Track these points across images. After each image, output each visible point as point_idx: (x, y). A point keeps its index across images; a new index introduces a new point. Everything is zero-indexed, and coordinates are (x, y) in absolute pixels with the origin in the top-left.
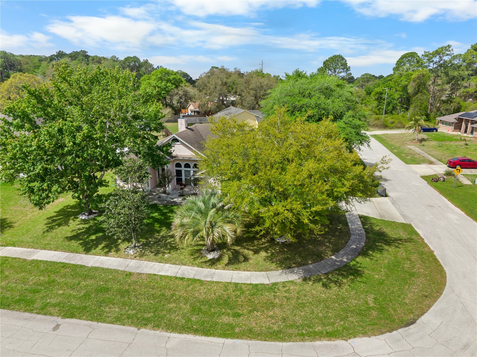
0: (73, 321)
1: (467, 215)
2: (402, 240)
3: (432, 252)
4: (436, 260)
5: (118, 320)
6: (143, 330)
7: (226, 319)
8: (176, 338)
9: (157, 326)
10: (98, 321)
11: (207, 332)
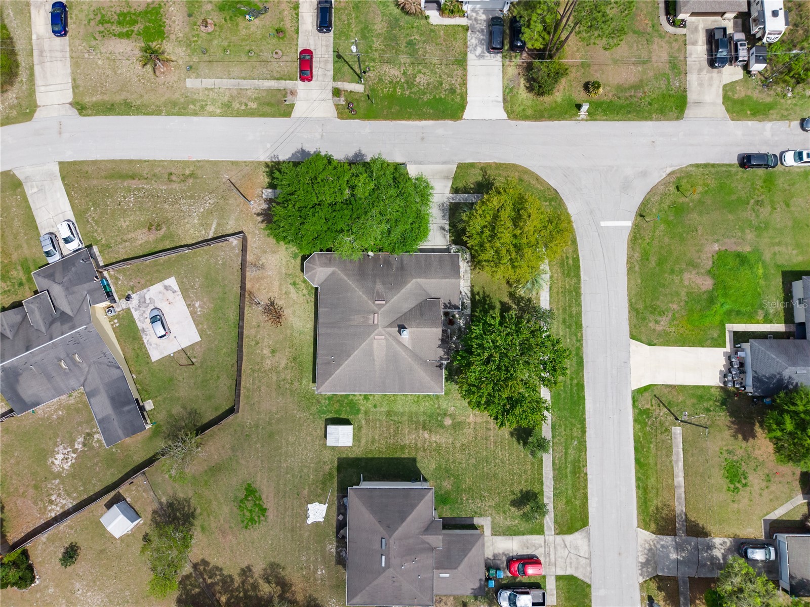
0: (583, 323)
1: (436, 120)
2: (483, 175)
3: (496, 164)
4: (504, 164)
5: (579, 305)
6: (582, 292)
7: (571, 262)
8: (583, 277)
9: (579, 288)
10: (581, 313)
11: (578, 267)
